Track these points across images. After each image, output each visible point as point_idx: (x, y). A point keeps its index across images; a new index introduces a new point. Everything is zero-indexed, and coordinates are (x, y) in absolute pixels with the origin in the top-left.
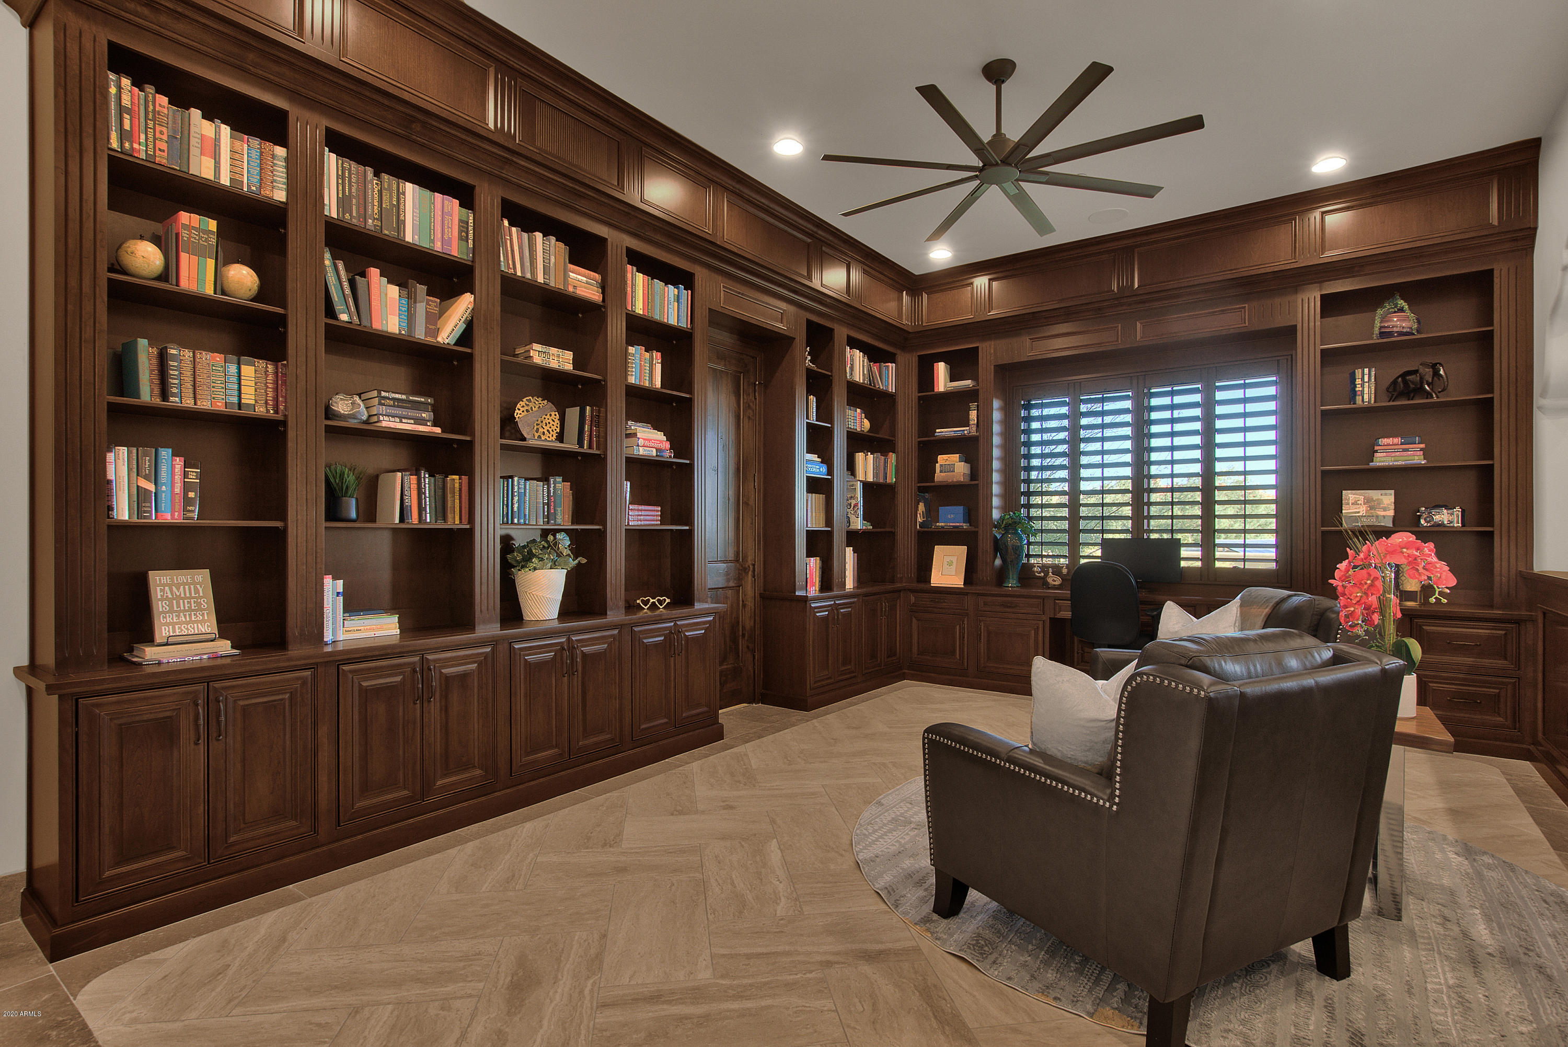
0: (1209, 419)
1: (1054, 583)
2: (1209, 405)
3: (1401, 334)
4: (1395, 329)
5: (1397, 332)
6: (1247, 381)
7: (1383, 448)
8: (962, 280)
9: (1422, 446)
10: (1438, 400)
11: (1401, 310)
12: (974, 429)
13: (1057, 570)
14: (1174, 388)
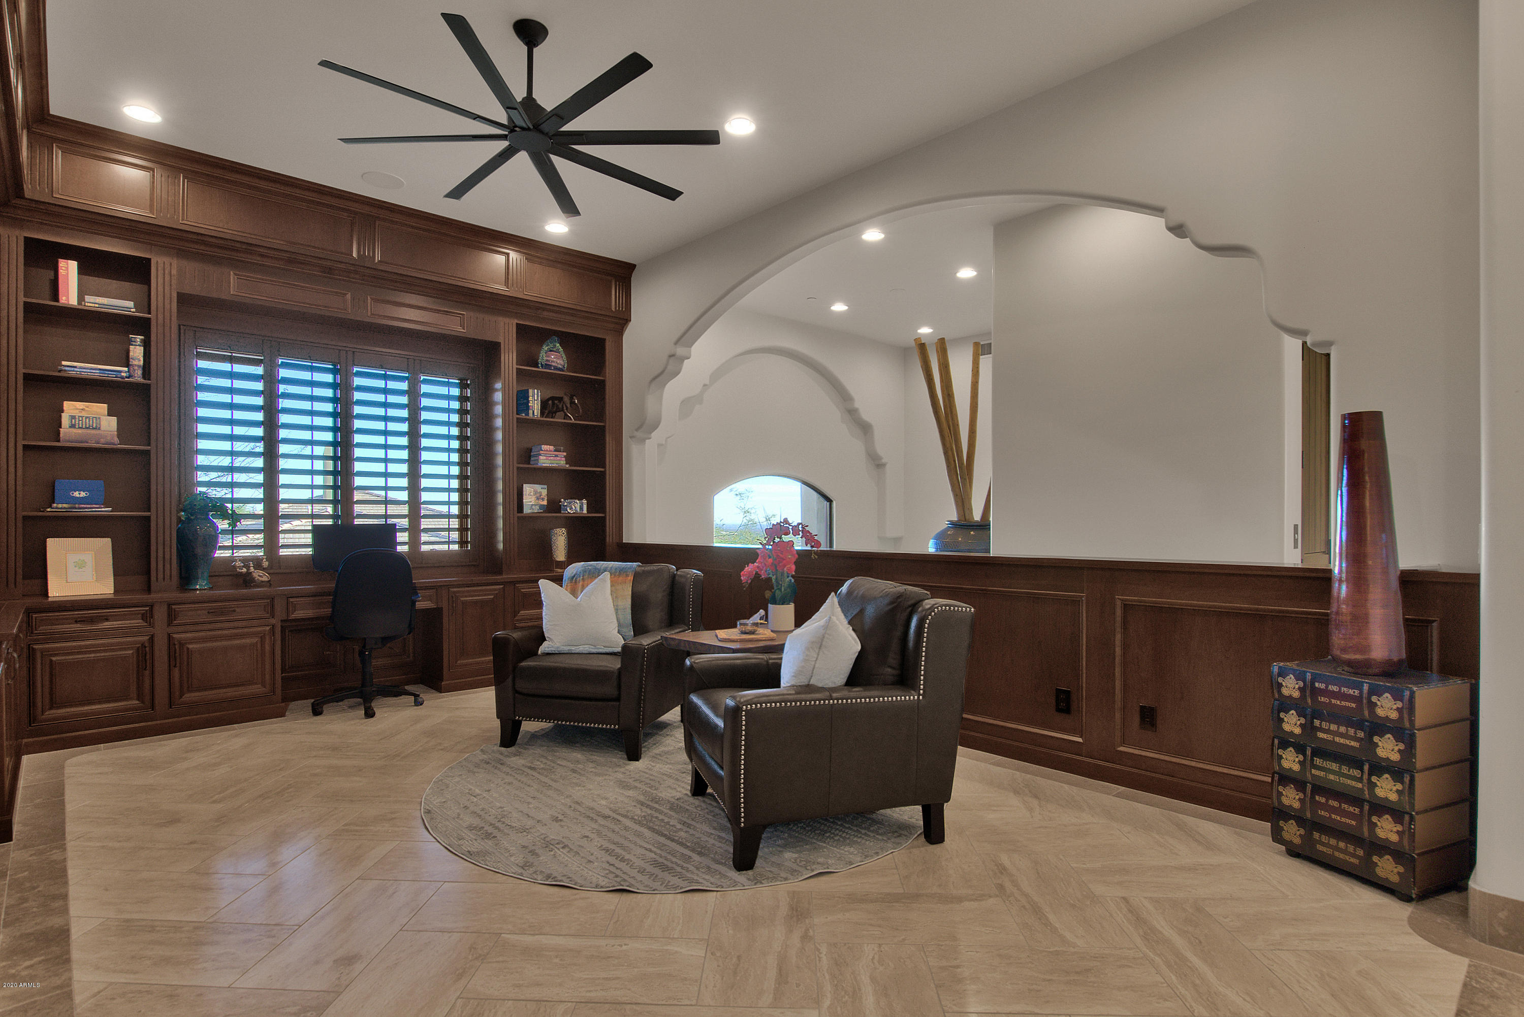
0: (414, 408)
1: (260, 579)
2: (414, 394)
3: (556, 368)
4: (553, 364)
5: (554, 366)
6: (450, 380)
7: (545, 452)
8: (99, 149)
9: (565, 454)
10: (575, 422)
11: (557, 351)
12: (139, 372)
13: (257, 562)
14: (388, 373)
